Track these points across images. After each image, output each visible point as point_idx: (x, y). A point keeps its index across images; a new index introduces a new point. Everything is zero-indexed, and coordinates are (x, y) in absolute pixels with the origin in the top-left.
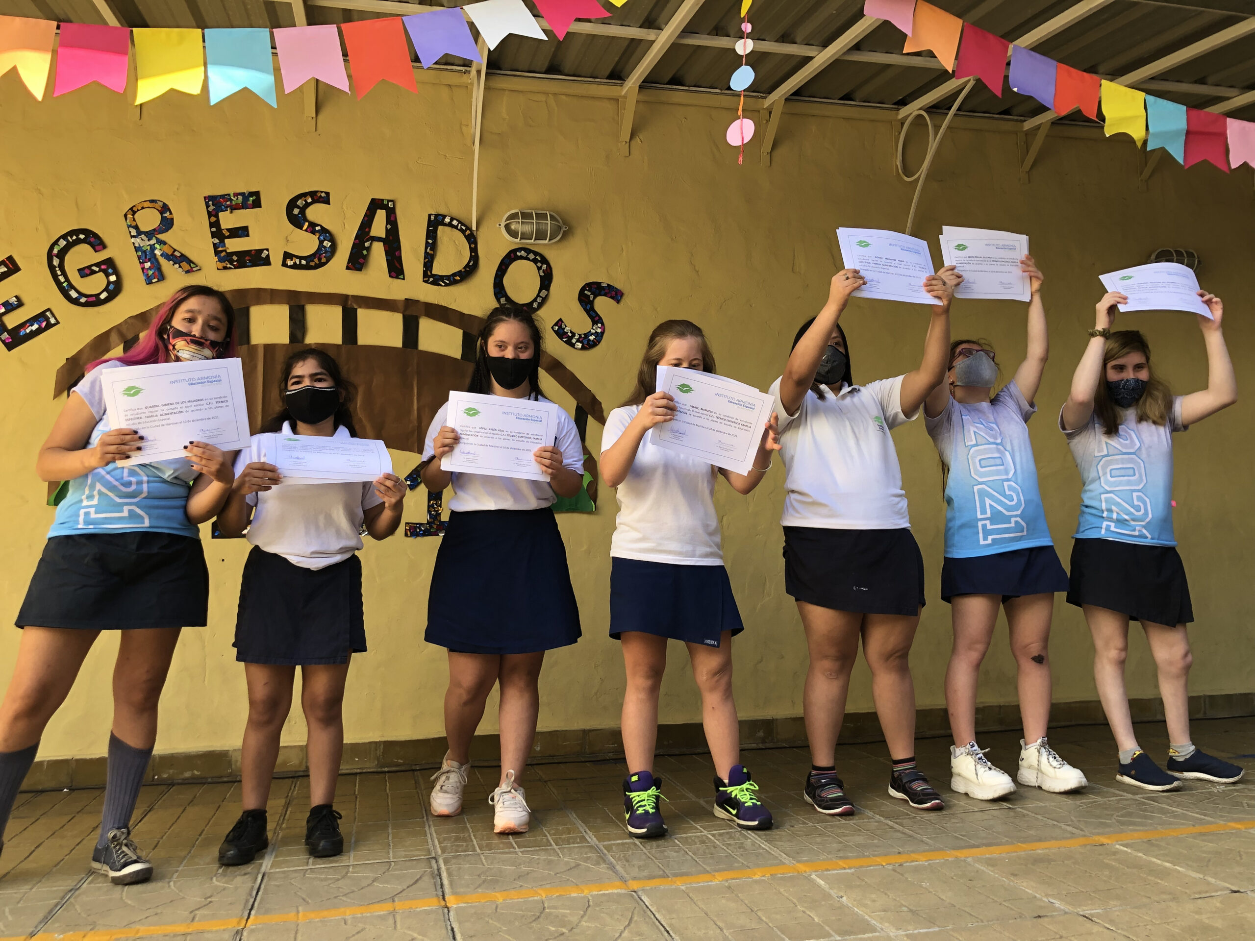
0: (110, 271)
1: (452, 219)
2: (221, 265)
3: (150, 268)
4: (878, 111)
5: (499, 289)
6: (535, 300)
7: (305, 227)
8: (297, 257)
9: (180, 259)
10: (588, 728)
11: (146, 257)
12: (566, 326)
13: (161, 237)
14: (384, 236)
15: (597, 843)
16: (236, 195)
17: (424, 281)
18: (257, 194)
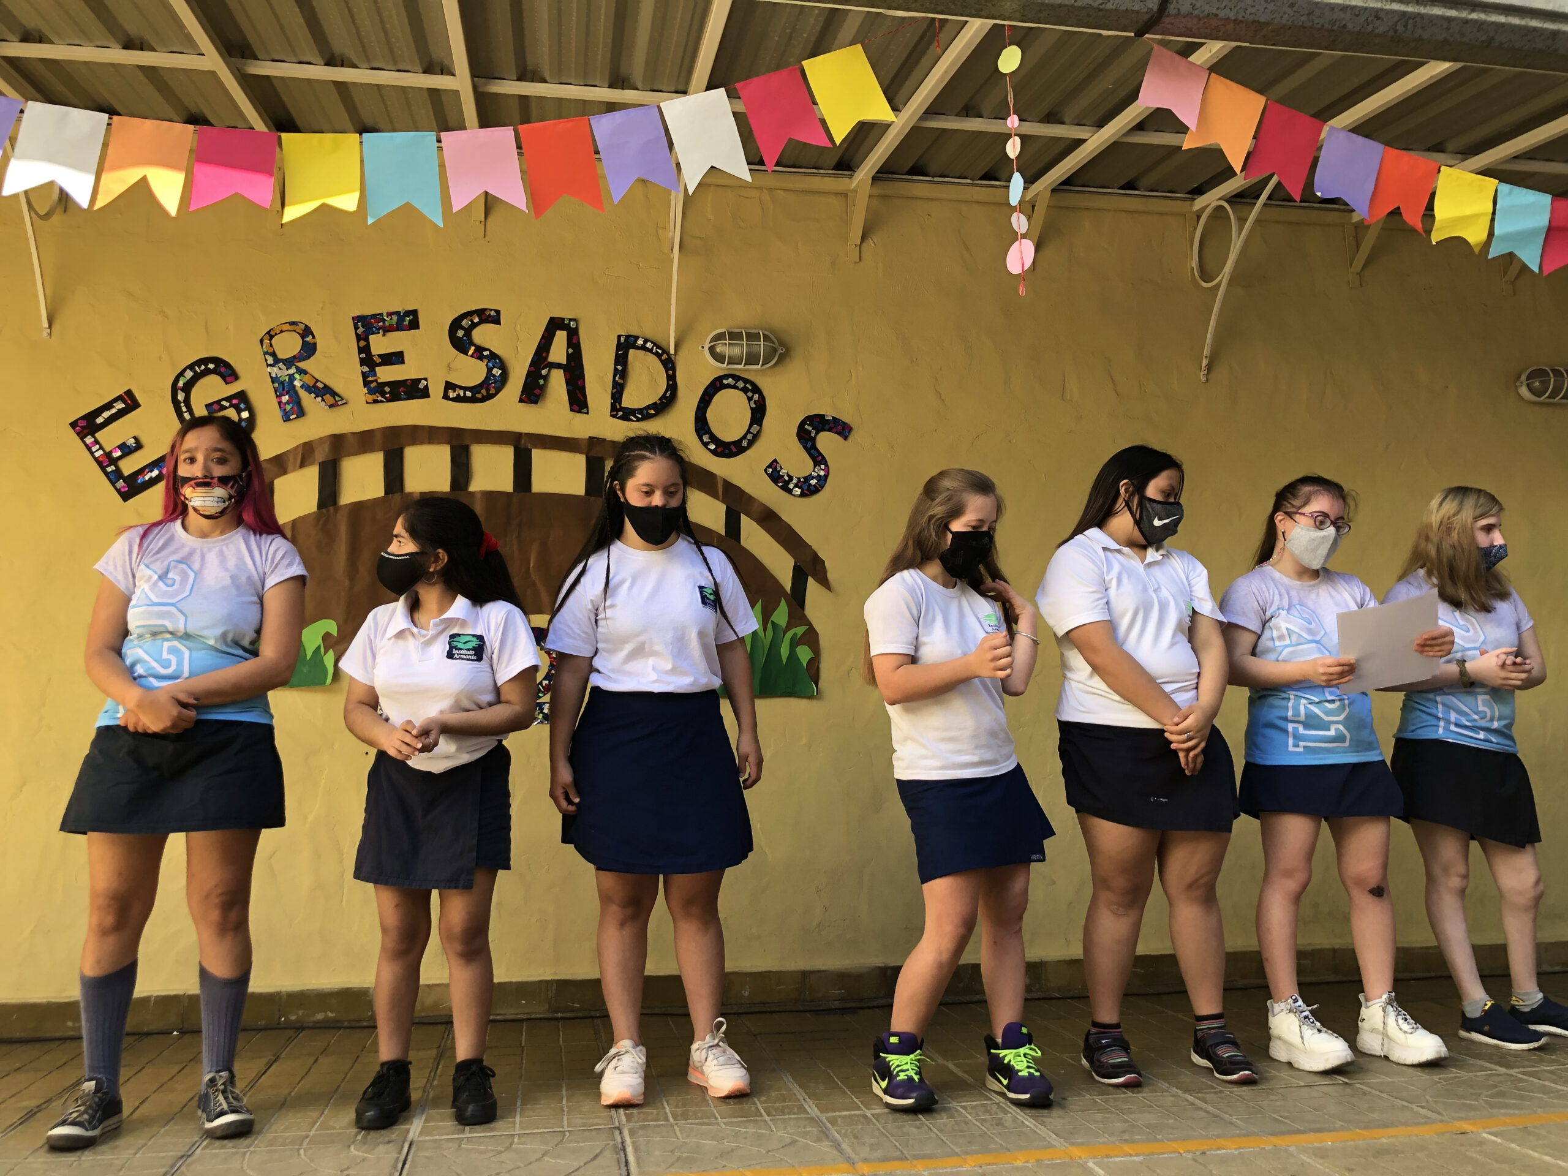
0: (242, 406)
1: (646, 341)
2: (371, 398)
3: (288, 402)
4: (1169, 201)
5: (702, 425)
6: (744, 437)
7: (471, 352)
8: (461, 388)
9: (324, 391)
10: (808, 968)
11: (283, 390)
12: (781, 468)
13: (301, 365)
14: (564, 362)
15: (819, 1114)
16: (390, 314)
17: (612, 416)
18: (414, 313)
